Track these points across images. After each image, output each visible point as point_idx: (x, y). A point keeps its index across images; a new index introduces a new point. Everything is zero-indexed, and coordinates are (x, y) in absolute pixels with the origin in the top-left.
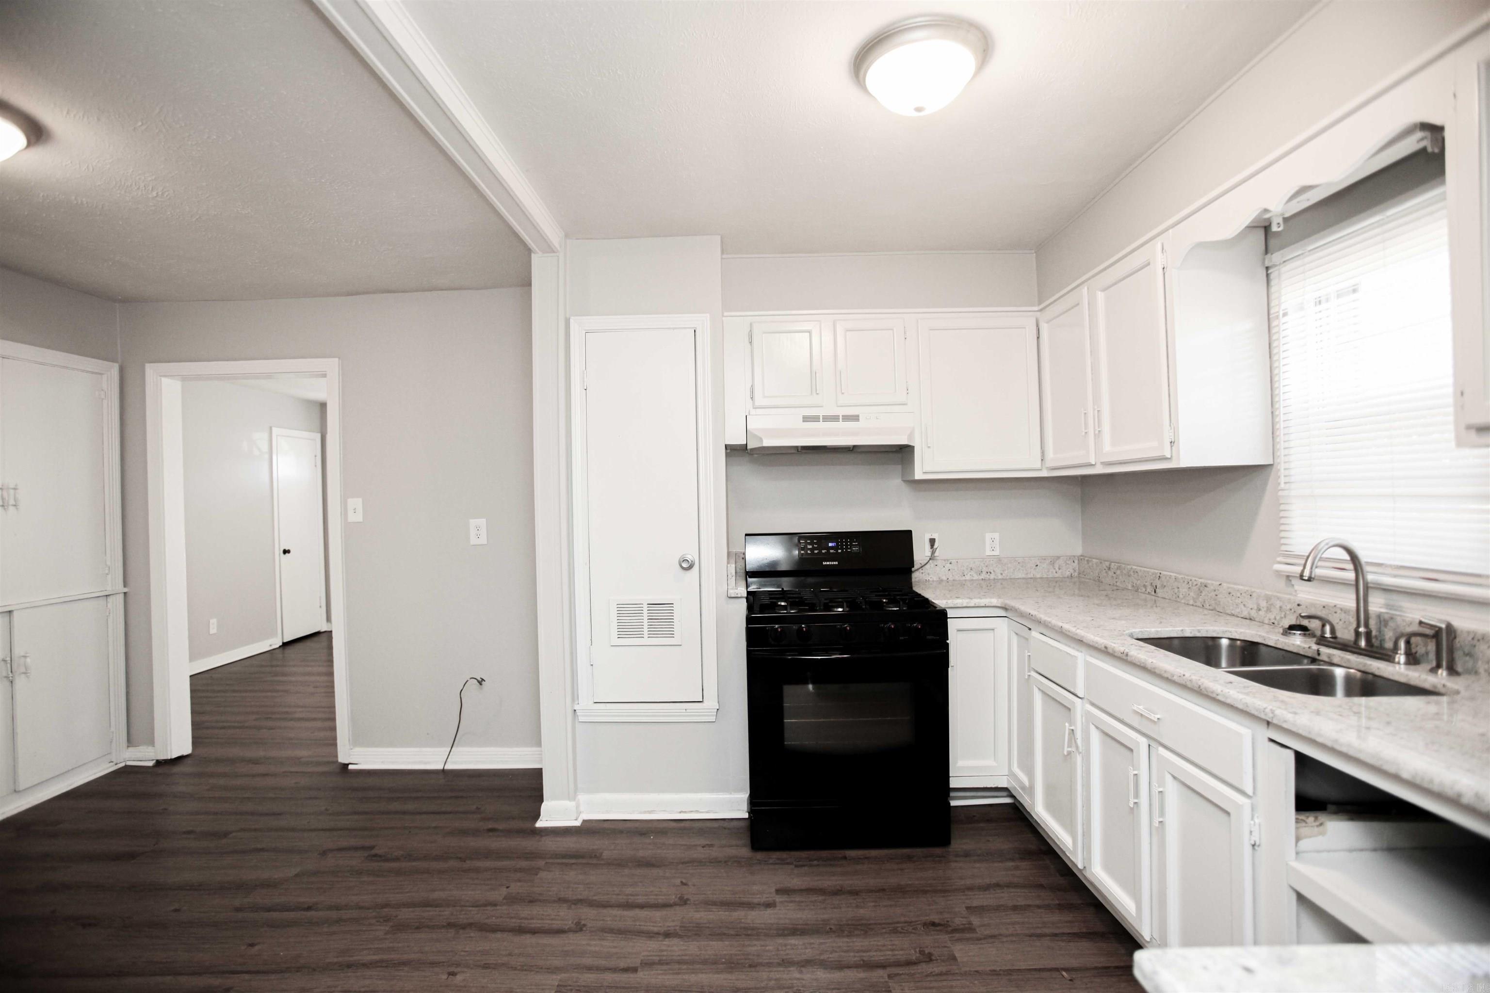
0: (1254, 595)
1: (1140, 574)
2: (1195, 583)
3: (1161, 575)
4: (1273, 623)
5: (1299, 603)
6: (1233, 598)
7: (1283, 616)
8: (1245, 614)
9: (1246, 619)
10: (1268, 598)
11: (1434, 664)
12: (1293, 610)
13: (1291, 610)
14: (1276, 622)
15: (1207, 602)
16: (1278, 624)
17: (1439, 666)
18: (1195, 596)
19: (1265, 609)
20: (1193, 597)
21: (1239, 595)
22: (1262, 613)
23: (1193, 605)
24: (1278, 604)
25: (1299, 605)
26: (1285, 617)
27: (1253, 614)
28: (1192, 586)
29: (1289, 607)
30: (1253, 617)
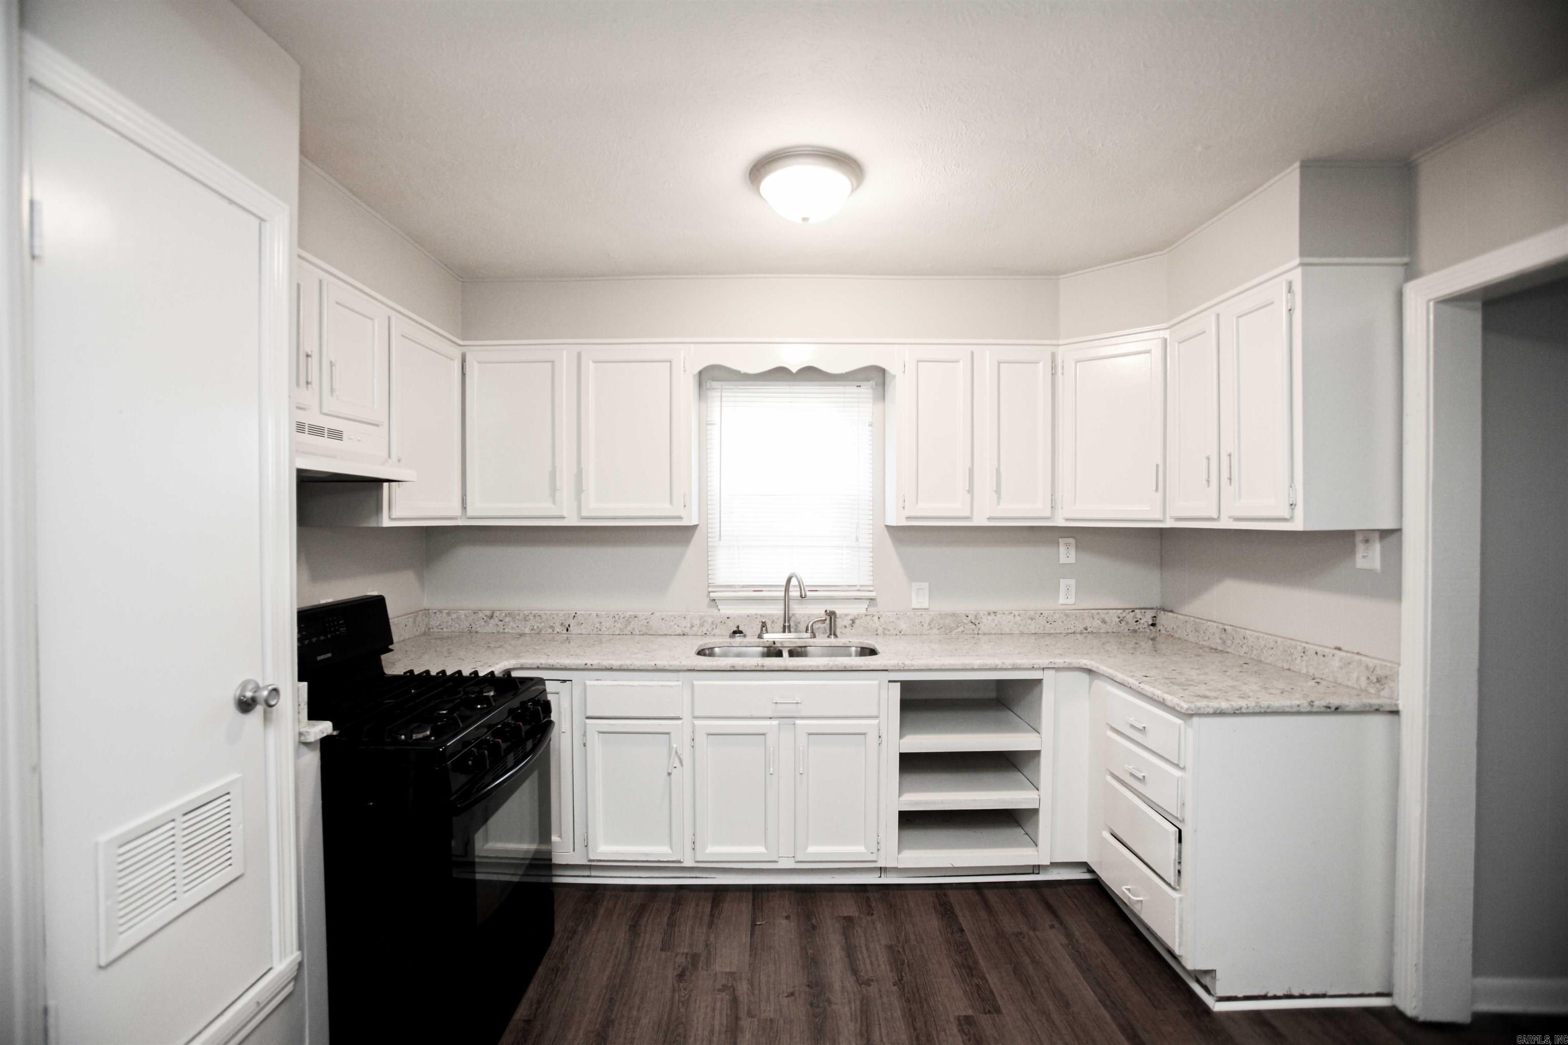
0: (688, 617)
1: (544, 617)
2: (623, 616)
3: (576, 615)
4: (706, 634)
5: (728, 616)
6: (667, 622)
7: (714, 627)
8: (679, 631)
9: (680, 635)
10: (701, 618)
11: (829, 634)
12: (723, 622)
13: (721, 622)
14: (708, 633)
15: (636, 629)
16: (710, 633)
17: (831, 634)
18: (622, 627)
19: (698, 625)
20: (620, 628)
21: (673, 618)
22: (695, 629)
23: (619, 634)
24: (710, 620)
25: (728, 618)
26: (716, 628)
27: (687, 630)
28: (619, 619)
29: (720, 621)
30: (687, 633)
